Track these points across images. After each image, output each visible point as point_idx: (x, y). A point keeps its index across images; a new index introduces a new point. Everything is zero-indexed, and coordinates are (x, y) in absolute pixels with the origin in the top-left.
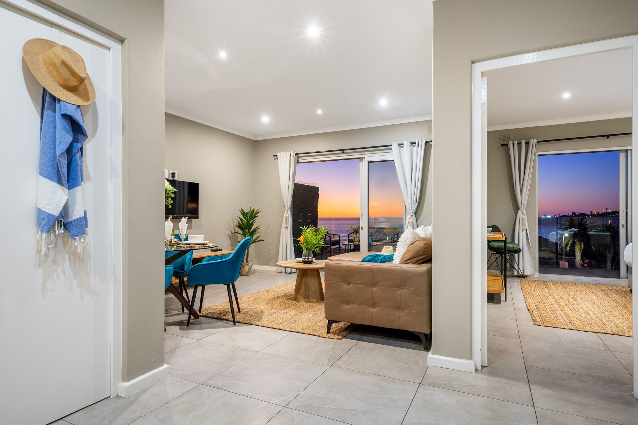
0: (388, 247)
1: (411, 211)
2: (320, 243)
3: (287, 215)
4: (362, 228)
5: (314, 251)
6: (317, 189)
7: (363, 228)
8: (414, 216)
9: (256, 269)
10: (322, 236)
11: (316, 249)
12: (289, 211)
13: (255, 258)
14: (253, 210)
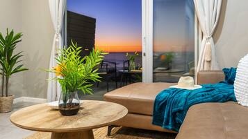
0: (186, 79)
1: (208, 32)
2: (92, 75)
3: (57, 40)
4: (145, 55)
5: (81, 90)
6: (95, 20)
7: (147, 55)
8: (211, 38)
9: (25, 101)
10: (94, 65)
11: (85, 87)
12: (60, 35)
13: (24, 88)
14: (12, 33)
